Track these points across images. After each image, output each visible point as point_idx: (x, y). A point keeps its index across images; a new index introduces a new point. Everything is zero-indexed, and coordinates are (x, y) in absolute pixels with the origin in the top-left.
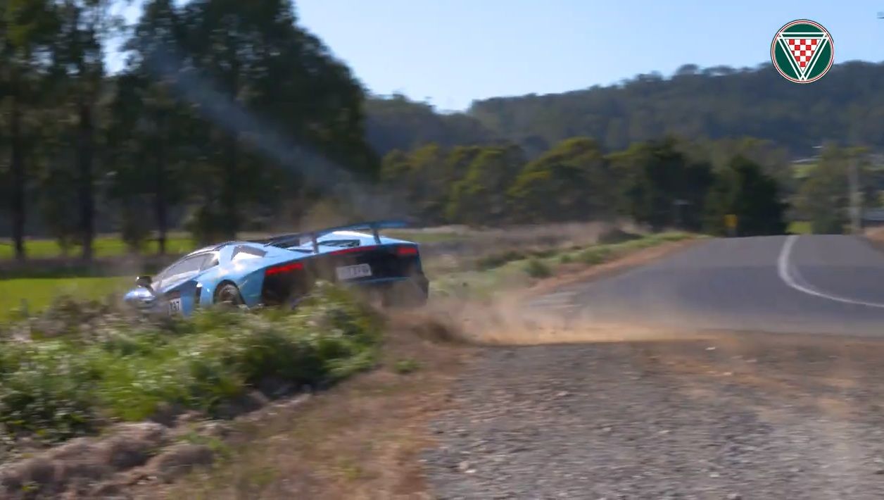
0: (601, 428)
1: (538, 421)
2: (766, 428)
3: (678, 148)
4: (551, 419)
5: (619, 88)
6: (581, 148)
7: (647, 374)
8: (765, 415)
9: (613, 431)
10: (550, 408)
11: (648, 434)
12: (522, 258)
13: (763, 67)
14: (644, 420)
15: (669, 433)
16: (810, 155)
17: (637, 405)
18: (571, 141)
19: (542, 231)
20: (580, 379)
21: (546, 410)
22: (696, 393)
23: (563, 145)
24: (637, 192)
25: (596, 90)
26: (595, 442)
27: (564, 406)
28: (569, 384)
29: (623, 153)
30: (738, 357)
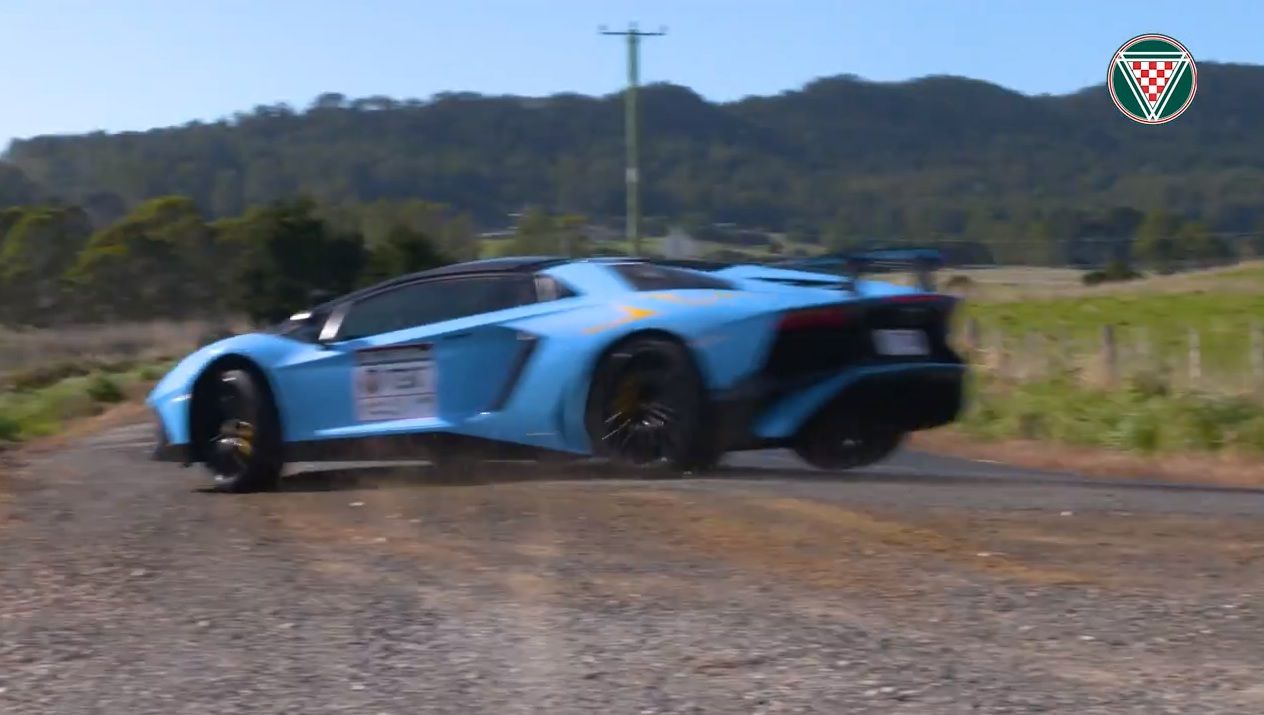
0: (193, 622)
1: (101, 615)
2: (432, 617)
3: (315, 214)
4: (119, 611)
5: (229, 125)
6: (171, 211)
7: (265, 542)
8: (431, 598)
9: (212, 626)
10: (118, 594)
11: (264, 628)
12: (83, 373)
13: (438, 99)
14: (256, 609)
15: (293, 627)
16: (503, 227)
17: (249, 587)
18: (157, 202)
19: (114, 332)
20: (165, 551)
21: (113, 597)
22: (334, 568)
23: (145, 209)
24: (256, 278)
25: (195, 127)
26: (183, 642)
27: (139, 590)
28: (148, 558)
29: (235, 221)
30: (396, 516)
